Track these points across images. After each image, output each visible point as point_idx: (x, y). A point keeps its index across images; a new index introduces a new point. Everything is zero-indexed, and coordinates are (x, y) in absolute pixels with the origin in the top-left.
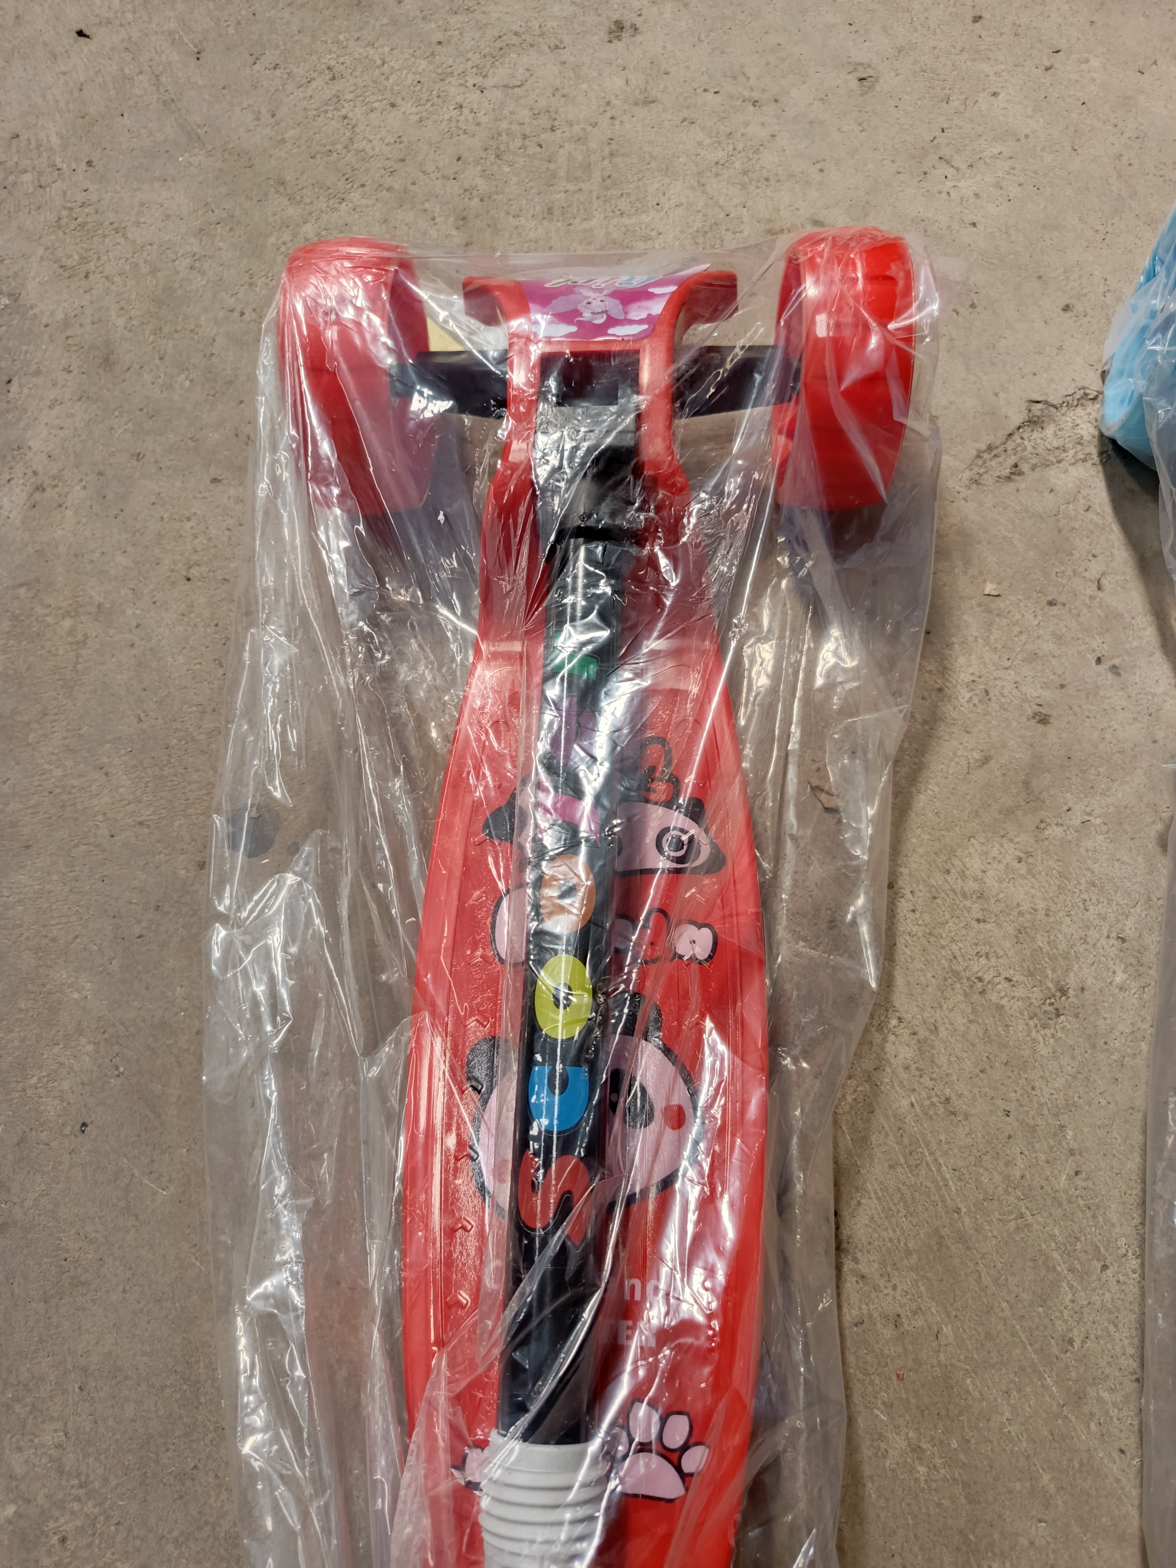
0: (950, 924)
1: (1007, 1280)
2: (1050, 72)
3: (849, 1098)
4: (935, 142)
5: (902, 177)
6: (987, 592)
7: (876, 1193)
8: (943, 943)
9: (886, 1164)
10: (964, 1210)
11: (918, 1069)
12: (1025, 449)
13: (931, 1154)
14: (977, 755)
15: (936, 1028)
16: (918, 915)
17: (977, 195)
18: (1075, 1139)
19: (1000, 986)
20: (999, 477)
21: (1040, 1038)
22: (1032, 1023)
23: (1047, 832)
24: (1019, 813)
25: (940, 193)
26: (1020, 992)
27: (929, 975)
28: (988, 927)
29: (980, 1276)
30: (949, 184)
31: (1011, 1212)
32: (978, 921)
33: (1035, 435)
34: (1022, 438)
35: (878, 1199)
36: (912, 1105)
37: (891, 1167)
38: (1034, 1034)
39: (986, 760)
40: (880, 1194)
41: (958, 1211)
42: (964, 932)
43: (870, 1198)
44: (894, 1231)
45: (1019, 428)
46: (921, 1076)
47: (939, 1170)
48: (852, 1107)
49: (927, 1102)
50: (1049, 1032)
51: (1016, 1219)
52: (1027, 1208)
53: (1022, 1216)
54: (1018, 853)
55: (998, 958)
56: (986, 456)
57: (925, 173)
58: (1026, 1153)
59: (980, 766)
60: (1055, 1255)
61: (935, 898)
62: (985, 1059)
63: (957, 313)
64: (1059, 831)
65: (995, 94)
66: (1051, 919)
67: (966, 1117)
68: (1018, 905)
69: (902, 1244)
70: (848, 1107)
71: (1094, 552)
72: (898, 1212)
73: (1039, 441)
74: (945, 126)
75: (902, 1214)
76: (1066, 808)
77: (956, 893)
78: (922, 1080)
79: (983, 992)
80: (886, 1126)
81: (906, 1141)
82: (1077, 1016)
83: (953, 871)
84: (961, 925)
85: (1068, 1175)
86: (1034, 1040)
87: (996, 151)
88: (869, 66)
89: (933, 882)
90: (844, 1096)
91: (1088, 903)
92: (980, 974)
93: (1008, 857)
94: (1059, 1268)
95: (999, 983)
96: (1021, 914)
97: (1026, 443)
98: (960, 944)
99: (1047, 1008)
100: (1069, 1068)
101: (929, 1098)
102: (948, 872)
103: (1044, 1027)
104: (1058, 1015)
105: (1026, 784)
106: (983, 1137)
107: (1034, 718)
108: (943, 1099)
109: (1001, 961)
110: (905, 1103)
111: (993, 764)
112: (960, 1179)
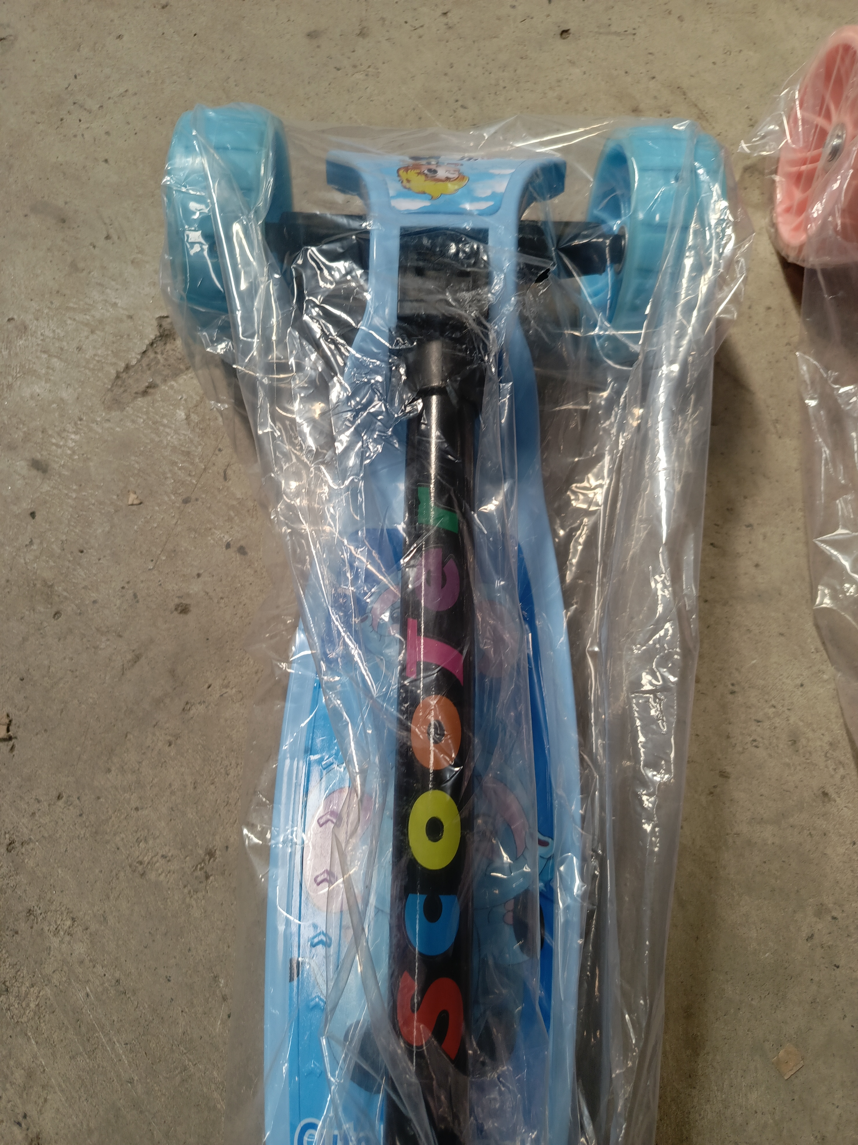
0: (113, 818)
1: (175, 1131)
2: (166, 9)
3: (32, 1005)
4: (69, 89)
5: (41, 127)
6: (130, 502)
7: (60, 1086)
8: (107, 837)
9: (67, 1057)
10: (136, 1078)
11: (91, 961)
12: (158, 363)
13: (106, 1035)
14: (129, 657)
15: (105, 919)
16: (84, 817)
17: (107, 133)
18: (226, 985)
19: (158, 864)
20: (136, 393)
21: (193, 902)
22: (186, 891)
23: (192, 712)
24: (167, 701)
25: (75, 136)
26: (174, 866)
27: (97, 871)
28: (145, 812)
29: (153, 1134)
30: (83, 126)
31: (176, 1068)
32: (137, 809)
33: (168, 347)
34: (156, 353)
35: (62, 1091)
36: (88, 995)
37: (72, 1058)
38: (188, 899)
39: (137, 658)
40: (64, 1086)
41: (131, 1081)
42: (125, 823)
43: (55, 1093)
44: (77, 1116)
45: (152, 344)
46: (94, 967)
47: (113, 1049)
48: (35, 1013)
49: (100, 989)
50: (200, 895)
51: (181, 1072)
52: (189, 1060)
53: (185, 1069)
54: (168, 738)
55: (155, 839)
56: (124, 375)
57: (62, 120)
58: (187, 1010)
59: (133, 666)
60: (216, 1095)
61: (99, 798)
62: (147, 935)
63: (94, 247)
64: (201, 708)
65: (120, 37)
66: (199, 791)
67: (134, 992)
68: (170, 785)
69: (85, 1126)
70: (32, 1013)
71: (220, 446)
72: (80, 1098)
73: (171, 352)
74: (78, 71)
75: (83, 1099)
76: (207, 686)
77: (116, 789)
78: (95, 970)
79: (143, 875)
80: (66, 1022)
81: (83, 1029)
82: (223, 874)
83: (113, 769)
84: (123, 817)
85: (222, 1020)
86: (189, 906)
87: (122, 90)
88: (8, 26)
89: (96, 783)
90: (28, 1005)
91: (229, 767)
92: (140, 858)
93: (160, 744)
94: (219, 1106)
95: (157, 861)
96: (173, 793)
97: (159, 356)
98: (123, 835)
99: (198, 873)
100: (219, 923)
101: (102, 984)
102: (109, 771)
103: (196, 891)
104: (207, 877)
105: (172, 672)
106: (149, 1006)
107: (176, 609)
108: (114, 982)
109: (158, 841)
110: (81, 995)
111: (143, 661)
112: (131, 1051)
